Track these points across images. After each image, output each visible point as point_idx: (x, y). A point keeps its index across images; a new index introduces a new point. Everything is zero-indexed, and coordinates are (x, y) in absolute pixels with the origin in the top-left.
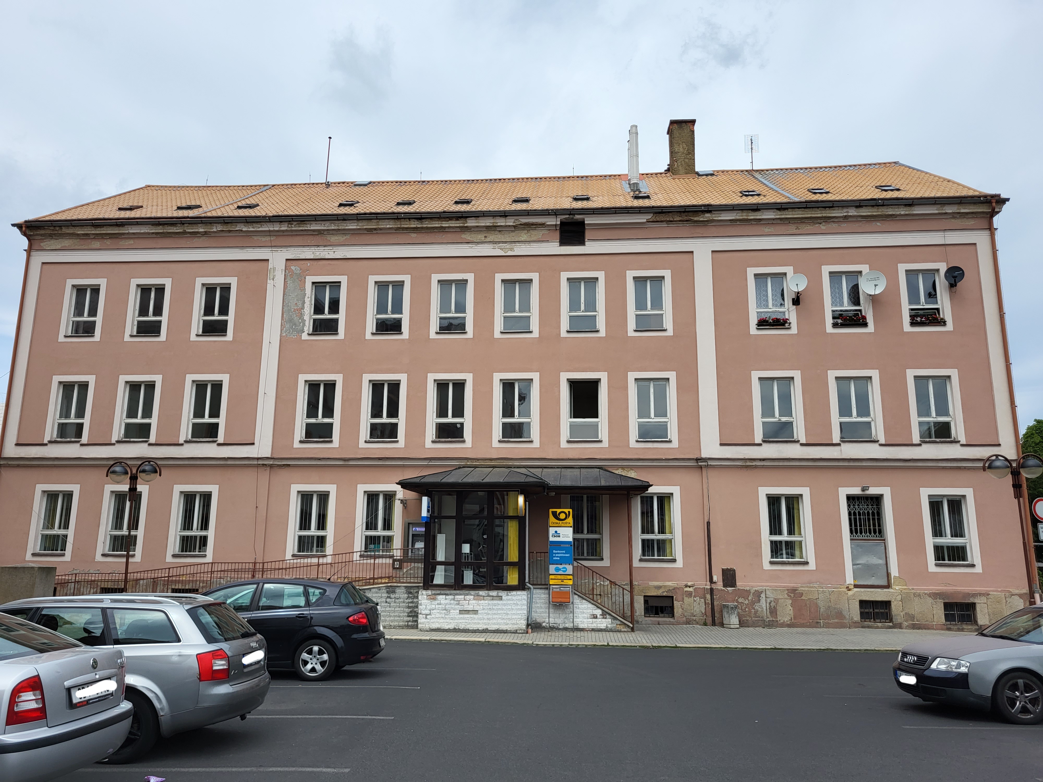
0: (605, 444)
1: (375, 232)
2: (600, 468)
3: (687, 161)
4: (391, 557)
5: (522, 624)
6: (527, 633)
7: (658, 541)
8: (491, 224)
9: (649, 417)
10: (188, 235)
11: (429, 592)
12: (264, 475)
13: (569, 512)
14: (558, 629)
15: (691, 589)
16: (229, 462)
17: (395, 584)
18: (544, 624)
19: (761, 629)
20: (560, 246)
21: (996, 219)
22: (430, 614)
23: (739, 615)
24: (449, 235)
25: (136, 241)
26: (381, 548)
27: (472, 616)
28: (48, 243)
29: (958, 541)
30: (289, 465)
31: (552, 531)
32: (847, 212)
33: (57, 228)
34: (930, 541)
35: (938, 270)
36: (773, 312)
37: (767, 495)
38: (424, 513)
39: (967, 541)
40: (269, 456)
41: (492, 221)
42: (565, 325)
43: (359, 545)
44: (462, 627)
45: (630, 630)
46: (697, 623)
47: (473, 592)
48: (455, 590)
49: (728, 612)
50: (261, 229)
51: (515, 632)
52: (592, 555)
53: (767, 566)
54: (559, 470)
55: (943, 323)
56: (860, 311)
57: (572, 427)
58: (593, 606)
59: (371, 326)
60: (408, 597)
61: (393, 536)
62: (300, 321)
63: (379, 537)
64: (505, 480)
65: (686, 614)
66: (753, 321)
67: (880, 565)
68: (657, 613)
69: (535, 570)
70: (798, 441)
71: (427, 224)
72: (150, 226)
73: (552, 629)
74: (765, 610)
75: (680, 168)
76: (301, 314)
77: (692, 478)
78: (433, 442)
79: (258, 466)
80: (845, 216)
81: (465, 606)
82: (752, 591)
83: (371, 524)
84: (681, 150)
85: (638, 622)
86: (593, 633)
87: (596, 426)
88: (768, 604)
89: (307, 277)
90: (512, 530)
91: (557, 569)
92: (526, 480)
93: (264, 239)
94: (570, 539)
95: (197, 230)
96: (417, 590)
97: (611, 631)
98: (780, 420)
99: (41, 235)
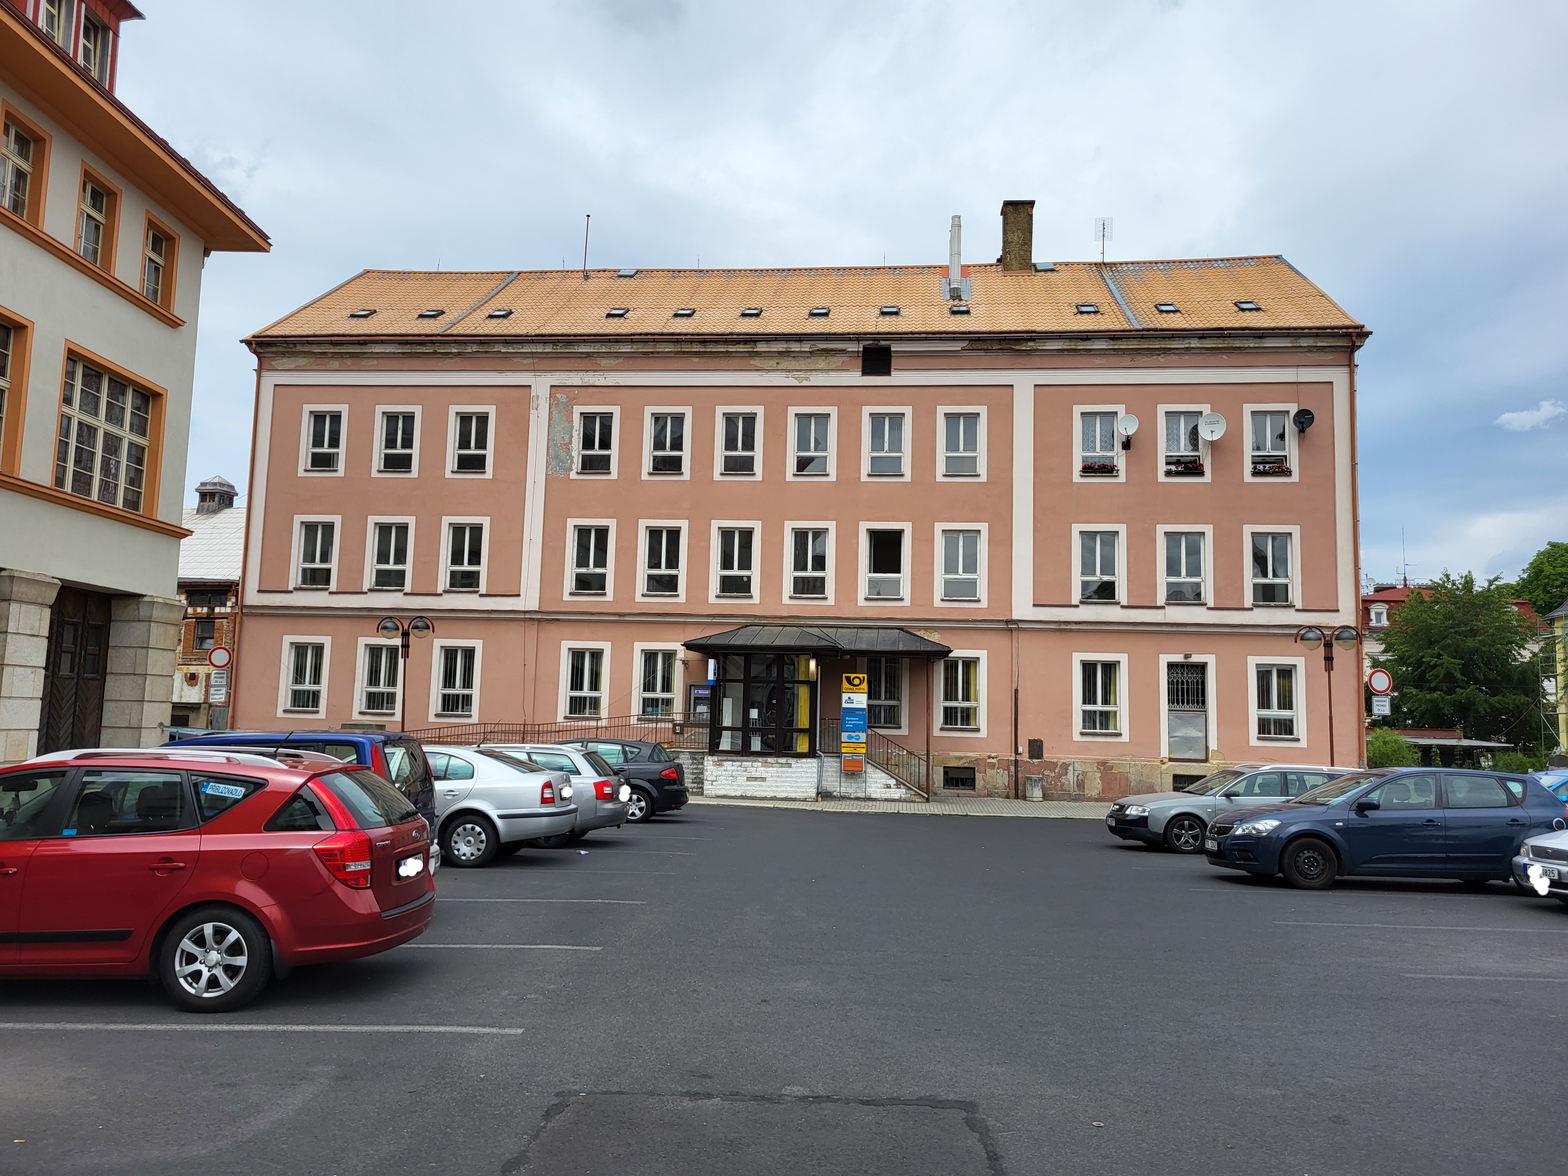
0: (907, 603)
1: (652, 355)
2: (900, 629)
3: (1022, 253)
4: (673, 721)
5: (812, 793)
6: (817, 801)
7: (962, 709)
8: (784, 350)
9: (957, 573)
10: (439, 356)
11: (715, 758)
12: (532, 631)
13: (864, 678)
14: (850, 799)
15: (994, 761)
16: (494, 616)
17: (679, 750)
18: (835, 794)
19: (1065, 803)
20: (862, 375)
21: (1356, 354)
22: (716, 781)
23: (1043, 787)
24: (736, 361)
25: (380, 361)
26: (660, 711)
27: (760, 783)
28: (281, 361)
29: (1285, 714)
30: (558, 620)
31: (845, 696)
32: (1189, 343)
33: (291, 346)
34: (1254, 713)
35: (1288, 412)
36: (1099, 457)
37: (1081, 661)
38: (711, 676)
39: (1295, 714)
40: (537, 609)
41: (785, 346)
42: (866, 467)
43: (636, 708)
44: (749, 794)
45: (924, 800)
46: (999, 796)
47: (760, 759)
48: (742, 756)
49: (1031, 785)
50: (522, 351)
51: (805, 800)
52: (890, 723)
53: (1077, 737)
54: (856, 630)
55: (1287, 473)
56: (1199, 457)
57: (872, 583)
58: (887, 776)
59: (647, 464)
60: (693, 764)
61: (673, 698)
62: (568, 457)
63: (657, 700)
64: (797, 644)
65: (987, 786)
66: (1078, 466)
67: (1198, 738)
68: (957, 786)
69: (826, 737)
70: (1119, 603)
71: (711, 348)
72: (396, 345)
73: (843, 798)
74: (1072, 783)
75: (1014, 262)
76: (569, 449)
77: (1001, 642)
78: (717, 597)
79: (525, 620)
80: (1187, 348)
81: (753, 773)
82: (1059, 764)
83: (649, 686)
84: (1016, 239)
85: (936, 794)
86: (886, 803)
87: (898, 581)
88: (1075, 778)
89: (574, 407)
90: (803, 693)
91: (850, 737)
92: (819, 644)
93: (525, 362)
94: (865, 706)
95: (449, 351)
96: (702, 756)
97: (905, 801)
98: (1101, 579)
99: (272, 353)
